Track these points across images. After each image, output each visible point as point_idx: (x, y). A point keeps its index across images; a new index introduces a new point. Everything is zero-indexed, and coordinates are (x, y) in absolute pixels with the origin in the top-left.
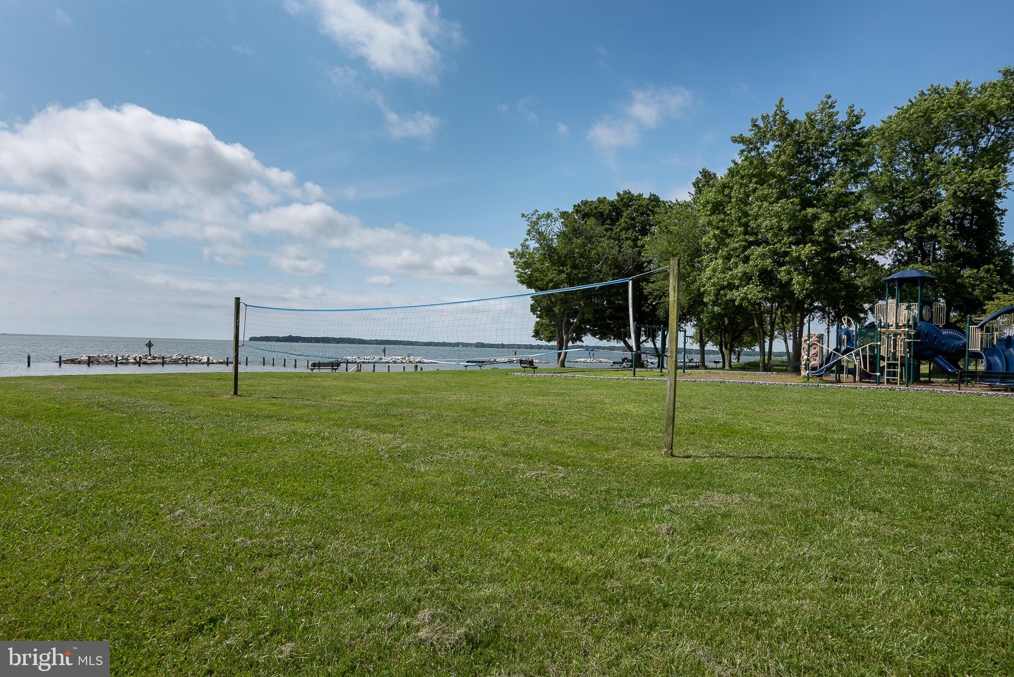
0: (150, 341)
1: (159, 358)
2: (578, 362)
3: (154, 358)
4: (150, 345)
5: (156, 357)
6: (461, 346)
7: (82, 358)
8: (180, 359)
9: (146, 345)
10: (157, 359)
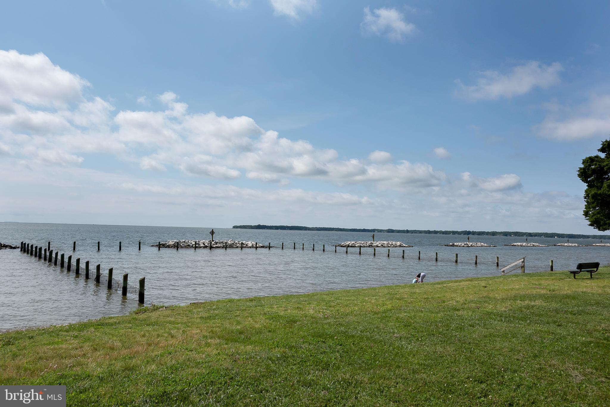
0: (213, 230)
1: (220, 243)
2: (515, 246)
3: (216, 243)
4: (212, 233)
5: (217, 242)
6: (376, 231)
7: (169, 243)
8: (233, 244)
9: (210, 233)
10: (218, 244)
